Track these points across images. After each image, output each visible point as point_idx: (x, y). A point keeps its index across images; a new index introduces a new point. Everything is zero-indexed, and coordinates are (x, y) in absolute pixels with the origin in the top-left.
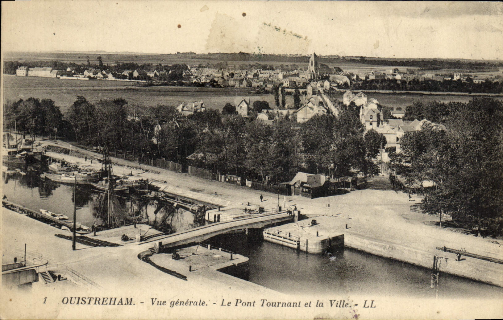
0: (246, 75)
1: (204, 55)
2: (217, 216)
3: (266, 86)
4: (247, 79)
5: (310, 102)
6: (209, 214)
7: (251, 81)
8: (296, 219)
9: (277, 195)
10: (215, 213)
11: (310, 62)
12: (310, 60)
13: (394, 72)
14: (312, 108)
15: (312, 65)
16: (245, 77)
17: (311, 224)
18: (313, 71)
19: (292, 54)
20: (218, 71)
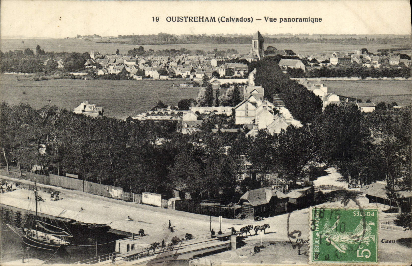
0: (168, 63)
1: (112, 38)
2: (130, 246)
3: (195, 76)
4: (170, 67)
5: (251, 95)
6: (119, 244)
7: (175, 69)
8: (234, 246)
9: (208, 217)
10: (128, 243)
11: (253, 42)
12: (253, 41)
13: (362, 53)
14: (255, 104)
15: (255, 46)
16: (167, 65)
17: (253, 251)
18: (256, 56)
19: (229, 33)
20: (131, 58)
